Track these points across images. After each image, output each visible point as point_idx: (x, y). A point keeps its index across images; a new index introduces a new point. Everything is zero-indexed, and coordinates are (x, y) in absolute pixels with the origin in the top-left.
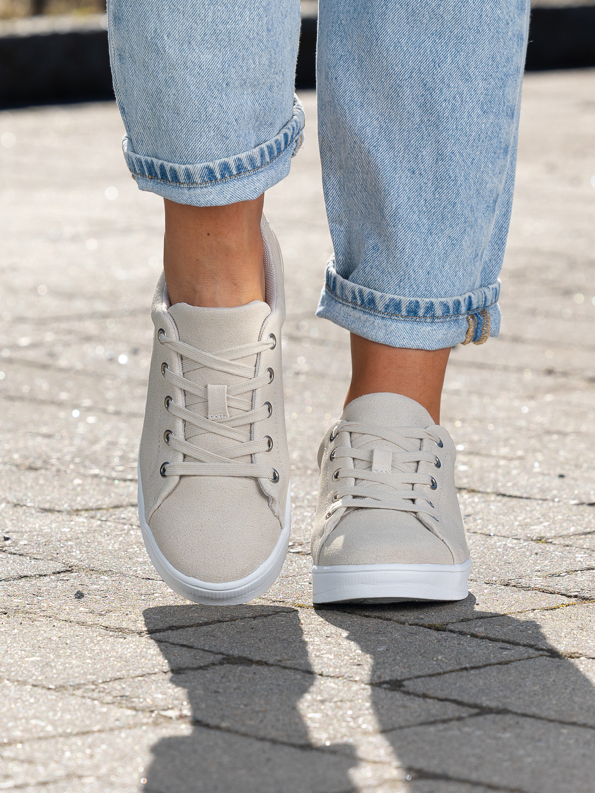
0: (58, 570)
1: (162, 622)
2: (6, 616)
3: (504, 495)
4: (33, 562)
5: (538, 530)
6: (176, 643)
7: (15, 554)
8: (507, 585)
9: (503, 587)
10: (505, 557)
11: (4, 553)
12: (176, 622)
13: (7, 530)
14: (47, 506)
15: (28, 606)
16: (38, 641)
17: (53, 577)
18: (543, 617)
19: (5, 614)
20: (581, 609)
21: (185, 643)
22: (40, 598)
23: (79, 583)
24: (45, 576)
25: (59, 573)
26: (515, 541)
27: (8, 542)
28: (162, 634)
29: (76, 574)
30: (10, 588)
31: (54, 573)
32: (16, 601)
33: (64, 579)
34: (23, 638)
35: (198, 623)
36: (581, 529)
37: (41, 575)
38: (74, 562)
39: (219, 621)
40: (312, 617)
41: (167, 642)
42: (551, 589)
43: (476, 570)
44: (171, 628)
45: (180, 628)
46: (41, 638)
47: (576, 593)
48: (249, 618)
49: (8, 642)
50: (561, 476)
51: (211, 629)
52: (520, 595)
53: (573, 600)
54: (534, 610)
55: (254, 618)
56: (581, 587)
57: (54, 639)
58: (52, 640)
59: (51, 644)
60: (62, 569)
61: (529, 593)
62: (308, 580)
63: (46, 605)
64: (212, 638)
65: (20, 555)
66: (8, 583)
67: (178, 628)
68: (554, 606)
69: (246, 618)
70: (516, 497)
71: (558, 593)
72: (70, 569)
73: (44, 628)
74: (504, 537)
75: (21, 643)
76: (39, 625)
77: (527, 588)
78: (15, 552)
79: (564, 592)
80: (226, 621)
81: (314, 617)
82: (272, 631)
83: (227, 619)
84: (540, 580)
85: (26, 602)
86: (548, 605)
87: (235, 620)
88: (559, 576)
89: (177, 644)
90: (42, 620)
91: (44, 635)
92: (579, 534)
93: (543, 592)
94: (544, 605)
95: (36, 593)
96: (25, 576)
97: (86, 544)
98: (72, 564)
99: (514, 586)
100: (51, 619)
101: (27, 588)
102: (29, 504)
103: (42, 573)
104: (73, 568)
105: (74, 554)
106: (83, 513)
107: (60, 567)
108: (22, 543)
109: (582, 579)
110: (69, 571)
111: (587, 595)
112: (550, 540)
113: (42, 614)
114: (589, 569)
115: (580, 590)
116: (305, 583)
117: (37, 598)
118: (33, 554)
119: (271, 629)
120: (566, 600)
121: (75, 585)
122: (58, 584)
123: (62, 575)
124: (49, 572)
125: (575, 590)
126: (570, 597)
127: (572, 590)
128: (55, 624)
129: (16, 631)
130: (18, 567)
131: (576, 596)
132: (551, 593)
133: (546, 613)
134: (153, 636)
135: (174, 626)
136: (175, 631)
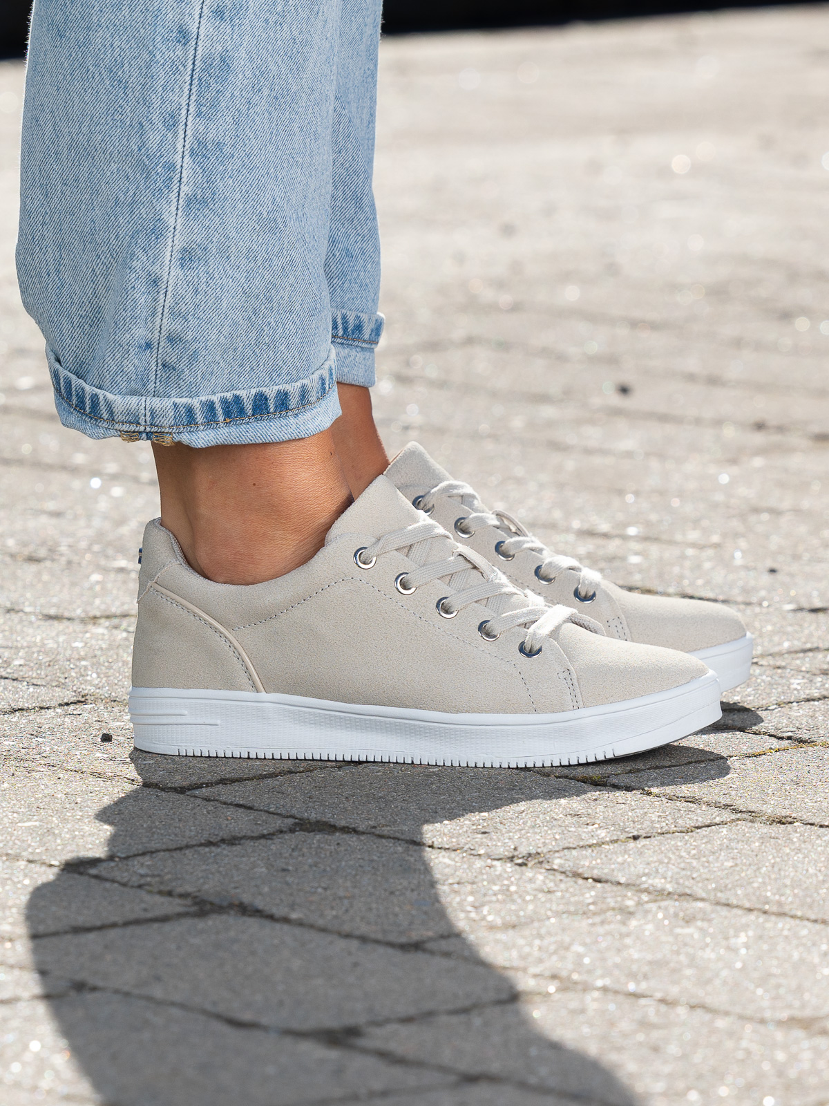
0: (66, 701)
4: (31, 690)
6: (229, 802)
12: (230, 773)
14: (52, 612)
15: (23, 751)
16: (36, 799)
17: (59, 710)
18: (743, 766)
20: (797, 756)
21: (241, 803)
22: (40, 740)
23: (95, 719)
24: (48, 708)
25: (67, 704)
28: (210, 789)
29: (92, 706)
31: (60, 705)
32: (7, 743)
33: (75, 712)
34: (16, 794)
35: (260, 775)
36: (798, 645)
37: (42, 708)
38: (88, 689)
39: (291, 773)
41: (217, 800)
42: (754, 728)
44: (223, 781)
45: (235, 782)
46: (41, 795)
47: (790, 734)
48: (332, 767)
50: (773, 571)
51: (278, 783)
52: (712, 736)
53: (786, 743)
54: (731, 757)
56: (797, 725)
57: (59, 796)
58: (56, 798)
59: (55, 803)
60: (73, 700)
61: (725, 733)
63: (48, 749)
64: (280, 795)
65: (14, 680)
67: (233, 781)
68: (759, 751)
71: (765, 734)
72: (83, 699)
73: (46, 781)
75: (13, 802)
76: (38, 777)
77: (722, 727)
78: (7, 676)
79: (772, 732)
80: (300, 772)
82: (363, 786)
83: (301, 769)
85: (21, 745)
86: (750, 751)
87: (312, 771)
88: (766, 709)
89: (231, 804)
90: (42, 769)
91: (45, 791)
92: (796, 652)
93: (744, 732)
94: (745, 749)
95: (34, 733)
96: (20, 709)
97: (106, 664)
98: (86, 692)
100: (55, 768)
101: (22, 726)
102: (27, 609)
103: (44, 705)
104: (87, 697)
105: (89, 678)
106: (102, 621)
107: (69, 696)
108: (17, 662)
109: (799, 714)
110: (82, 702)
111: (805, 737)
113: (43, 762)
114: (808, 700)
115: (793, 730)
117: (36, 739)
118: (32, 678)
119: (363, 783)
120: (775, 743)
121: (90, 721)
122: (66, 719)
123: (72, 707)
124: (54, 703)
125: (788, 729)
126: (781, 738)
127: (785, 729)
128: (61, 776)
129: (6, 785)
130: (11, 696)
131: (789, 738)
132: (755, 733)
133: (748, 761)
134: (197, 792)
135: (227, 779)
136: (229, 786)
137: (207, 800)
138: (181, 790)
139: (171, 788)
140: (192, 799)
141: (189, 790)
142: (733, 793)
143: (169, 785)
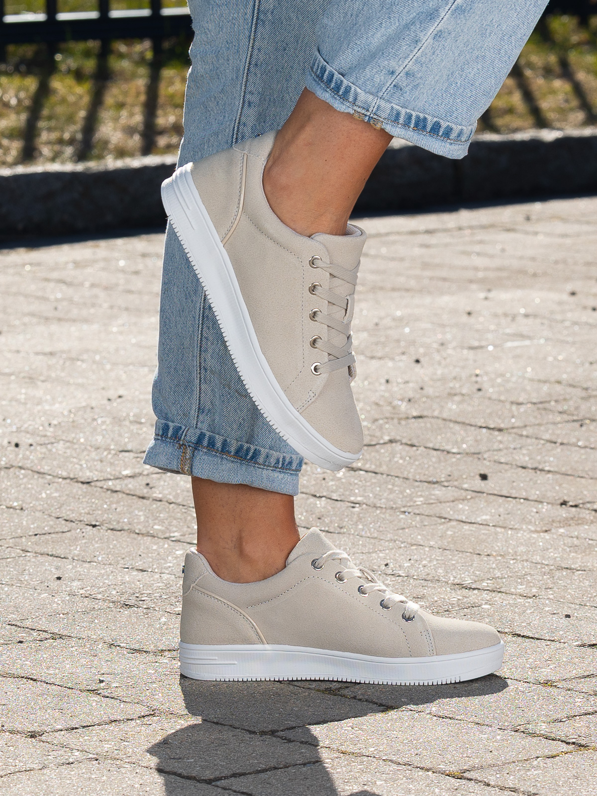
0: (142, 714)
1: (227, 768)
2: (97, 762)
3: (519, 635)
4: (122, 706)
5: (546, 673)
6: (238, 790)
7: (108, 697)
8: (516, 731)
9: (513, 733)
10: (516, 701)
11: (99, 696)
12: (239, 769)
13: (102, 672)
14: (137, 647)
15: (116, 752)
16: (123, 788)
17: (138, 721)
18: (545, 765)
19: (97, 760)
20: (578, 758)
21: (245, 791)
22: (126, 743)
23: (160, 728)
24: (131, 720)
25: (143, 717)
26: (526, 685)
27: (102, 685)
28: (226, 781)
29: (158, 718)
30: (102, 733)
31: (139, 717)
32: (107, 746)
33: (148, 723)
34: (110, 785)
35: (257, 770)
36: (582, 672)
37: (128, 720)
38: (156, 705)
39: (275, 768)
40: (352, 764)
41: (230, 789)
42: (553, 735)
43: (492, 715)
44: (234, 775)
45: (241, 776)
46: (125, 786)
47: (574, 740)
48: (300, 765)
49: (98, 789)
50: (568, 616)
51: (268, 776)
52: (528, 741)
53: (571, 747)
54: (538, 757)
55: (304, 764)
56: (579, 733)
57: (136, 786)
58: (135, 788)
59: (133, 791)
60: (147, 713)
61: (535, 740)
62: (351, 724)
63: (131, 750)
64: (268, 786)
65: (112, 698)
66: (100, 727)
67: (241, 775)
68: (555, 753)
69: (297, 765)
70: (528, 637)
71: (559, 740)
72: (152, 713)
73: (128, 775)
74: (517, 680)
75: (109, 791)
76: (124, 772)
77: (533, 735)
78: (108, 695)
79: (564, 739)
80: (281, 768)
81: (354, 764)
82: (318, 779)
83: (282, 766)
84: (544, 726)
85: (115, 748)
86: (550, 753)
87: (288, 767)
88: (561, 721)
89: (239, 792)
90: (127, 766)
91: (128, 782)
92: (580, 678)
93: (547, 738)
94: (547, 752)
95: (123, 738)
96: (115, 721)
97: (168, 686)
98: (155, 707)
99: (523, 732)
100: (135, 765)
101: (116, 733)
102: (122, 645)
103: (129, 717)
104: (155, 712)
105: (157, 697)
106: (166, 653)
107: (144, 711)
108: (114, 685)
109: (580, 725)
110: (152, 715)
111: (583, 743)
112: (555, 684)
113: (127, 761)
114: (586, 714)
115: (576, 737)
116: (348, 728)
117: (124, 743)
118: (123, 697)
119: (318, 777)
120: (564, 747)
121: (156, 729)
122: (143, 728)
123: (146, 719)
124: (135, 716)
125: (573, 737)
126: (568, 743)
127: (571, 737)
128: (138, 771)
129: (105, 778)
130: (110, 711)
131: (574, 743)
132: (553, 740)
133: (548, 761)
134: (218, 783)
135: (236, 774)
136: (238, 778)
137: (224, 789)
138: (209, 782)
139: (203, 780)
140: (216, 788)
141: (214, 781)
142: (539, 785)
143: (202, 778)
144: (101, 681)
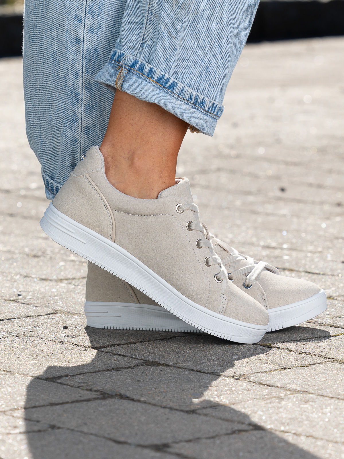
0: (49, 313)
1: (108, 342)
3: (309, 273)
5: (328, 292)
6: (116, 353)
7: (24, 304)
8: (309, 322)
9: (307, 323)
11: (18, 303)
12: (116, 342)
13: (20, 290)
14: (44, 277)
15: (31, 332)
16: (36, 352)
17: (45, 317)
19: (17, 337)
21: (121, 354)
22: (38, 328)
23: (61, 320)
24: (41, 316)
25: (49, 314)
27: (20, 297)
28: (108, 348)
29: (59, 315)
30: (21, 323)
31: (46, 314)
32: (24, 330)
33: (52, 317)
34: (28, 350)
35: (129, 343)
37: (39, 316)
39: (142, 342)
41: (111, 353)
42: (335, 325)
44: (113, 345)
46: (38, 351)
48: (159, 340)
49: (19, 352)
50: (343, 262)
51: (136, 346)
55: (162, 340)
58: (44, 352)
59: (43, 354)
60: (52, 312)
63: (41, 332)
64: (137, 351)
65: (27, 304)
66: (20, 320)
67: (118, 345)
68: (336, 334)
70: (316, 274)
71: (339, 327)
72: (56, 312)
73: (40, 345)
75: (26, 353)
76: (36, 343)
77: (321, 324)
78: (24, 302)
79: (342, 327)
82: (172, 347)
84: (328, 320)
85: (30, 330)
86: (333, 334)
88: (340, 317)
90: (38, 340)
91: (40, 349)
93: (330, 326)
95: (36, 326)
96: (29, 316)
97: (66, 298)
98: (57, 309)
99: (314, 323)
101: (30, 323)
102: (33, 276)
103: (39, 314)
105: (58, 304)
106: (64, 281)
107: (50, 311)
108: (28, 297)
110: (55, 313)
112: (335, 298)
113: (38, 337)
117: (36, 328)
118: (35, 304)
120: (343, 331)
121: (59, 321)
122: (49, 320)
123: (51, 315)
124: (43, 314)
128: (46, 343)
129: (23, 346)
130: (26, 311)
132: (335, 327)
133: (332, 338)
134: (103, 350)
135: (115, 344)
136: (116, 347)
137: (107, 353)
138: (96, 349)
139: (92, 348)
140: (101, 352)
141: (99, 348)
142: (326, 351)
144: (19, 295)
